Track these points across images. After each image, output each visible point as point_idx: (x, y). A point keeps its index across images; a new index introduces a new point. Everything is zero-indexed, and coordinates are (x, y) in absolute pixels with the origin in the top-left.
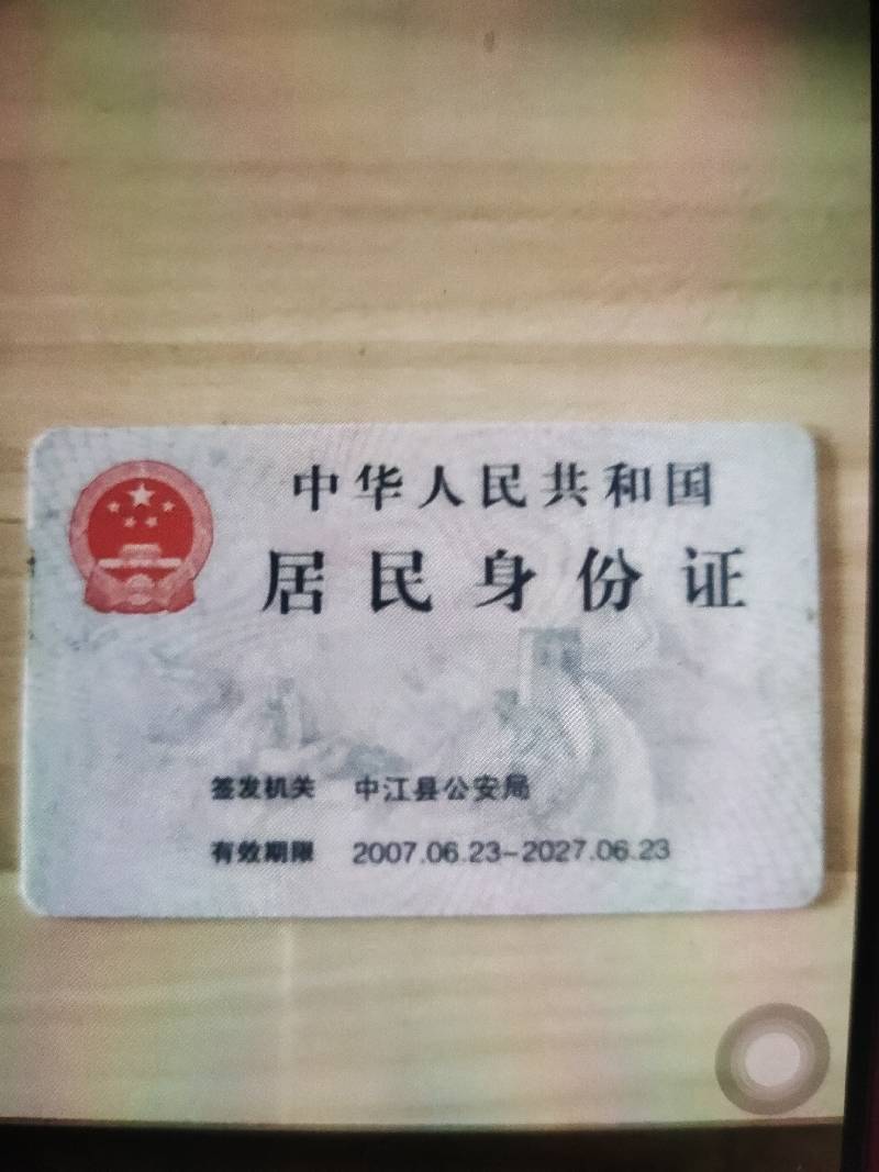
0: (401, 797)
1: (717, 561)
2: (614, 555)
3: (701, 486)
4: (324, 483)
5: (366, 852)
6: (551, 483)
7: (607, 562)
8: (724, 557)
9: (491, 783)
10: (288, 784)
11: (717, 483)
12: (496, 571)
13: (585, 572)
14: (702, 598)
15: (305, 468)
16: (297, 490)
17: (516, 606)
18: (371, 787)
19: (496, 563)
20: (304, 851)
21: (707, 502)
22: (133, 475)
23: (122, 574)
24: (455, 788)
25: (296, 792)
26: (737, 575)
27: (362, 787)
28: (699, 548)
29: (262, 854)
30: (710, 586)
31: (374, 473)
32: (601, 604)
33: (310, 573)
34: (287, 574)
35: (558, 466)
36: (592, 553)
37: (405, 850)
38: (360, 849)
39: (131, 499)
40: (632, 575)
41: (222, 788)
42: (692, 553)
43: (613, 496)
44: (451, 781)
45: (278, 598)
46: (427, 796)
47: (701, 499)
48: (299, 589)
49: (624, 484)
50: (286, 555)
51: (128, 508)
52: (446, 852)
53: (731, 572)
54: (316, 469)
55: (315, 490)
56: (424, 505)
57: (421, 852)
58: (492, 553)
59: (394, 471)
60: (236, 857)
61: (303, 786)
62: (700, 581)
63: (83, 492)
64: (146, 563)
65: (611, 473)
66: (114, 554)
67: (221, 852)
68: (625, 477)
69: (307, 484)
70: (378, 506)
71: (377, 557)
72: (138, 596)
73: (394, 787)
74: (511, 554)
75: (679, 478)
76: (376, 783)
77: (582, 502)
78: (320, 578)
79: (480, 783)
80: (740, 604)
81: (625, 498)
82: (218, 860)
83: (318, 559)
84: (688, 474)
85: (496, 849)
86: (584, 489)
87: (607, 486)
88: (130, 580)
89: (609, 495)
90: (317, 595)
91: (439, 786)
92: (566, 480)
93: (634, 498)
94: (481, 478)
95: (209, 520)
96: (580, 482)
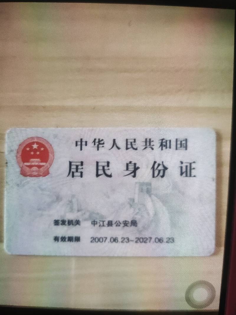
0: (103, 226)
1: (188, 165)
2: (161, 163)
3: (185, 145)
4: (84, 143)
5: (94, 240)
6: (144, 144)
7: (159, 165)
8: (191, 164)
9: (127, 222)
10: (74, 222)
11: (189, 144)
12: (129, 167)
13: (153, 167)
14: (184, 175)
15: (78, 139)
16: (77, 145)
17: (134, 176)
18: (95, 223)
19: (129, 165)
20: (78, 239)
21: (186, 149)
22: (33, 141)
23: (30, 167)
24: (118, 224)
25: (76, 224)
26: (194, 169)
27: (93, 223)
28: (184, 162)
29: (67, 240)
30: (186, 171)
31: (97, 141)
32: (157, 176)
33: (80, 167)
34: (74, 167)
35: (146, 139)
36: (155, 162)
37: (104, 239)
38: (92, 239)
39: (33, 147)
40: (165, 168)
41: (56, 223)
42: (182, 163)
43: (161, 147)
44: (117, 221)
45: (71, 173)
46: (110, 225)
47: (185, 148)
48: (77, 171)
49: (164, 144)
50: (73, 162)
51: (32, 149)
52: (115, 240)
53: (192, 168)
54: (81, 140)
55: (81, 145)
56: (110, 149)
57: (108, 240)
58: (128, 162)
59: (102, 140)
60: (60, 240)
61: (78, 222)
62: (184, 170)
63: (20, 145)
64: (37, 164)
65: (160, 141)
66: (28, 162)
67: (56, 239)
68: (164, 142)
69: (79, 143)
70: (98, 149)
71: (97, 163)
72: (34, 172)
73: (101, 223)
74: (133, 162)
75: (179, 143)
76: (97, 222)
77: (153, 149)
78: (82, 168)
79: (124, 222)
80: (195, 176)
81: (164, 148)
82: (55, 241)
83: (82, 163)
84: (181, 142)
85: (128, 239)
86: (153, 145)
87: (159, 145)
88: (32, 168)
89: (160, 147)
90: (82, 173)
91: (113, 223)
92: (148, 143)
93: (166, 148)
94: (125, 143)
95: (53, 153)
96: (152, 144)
